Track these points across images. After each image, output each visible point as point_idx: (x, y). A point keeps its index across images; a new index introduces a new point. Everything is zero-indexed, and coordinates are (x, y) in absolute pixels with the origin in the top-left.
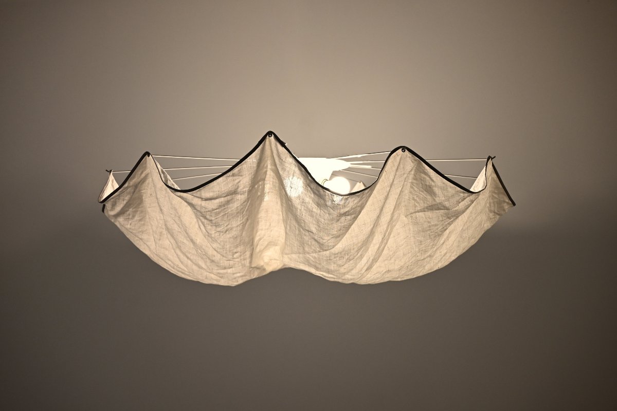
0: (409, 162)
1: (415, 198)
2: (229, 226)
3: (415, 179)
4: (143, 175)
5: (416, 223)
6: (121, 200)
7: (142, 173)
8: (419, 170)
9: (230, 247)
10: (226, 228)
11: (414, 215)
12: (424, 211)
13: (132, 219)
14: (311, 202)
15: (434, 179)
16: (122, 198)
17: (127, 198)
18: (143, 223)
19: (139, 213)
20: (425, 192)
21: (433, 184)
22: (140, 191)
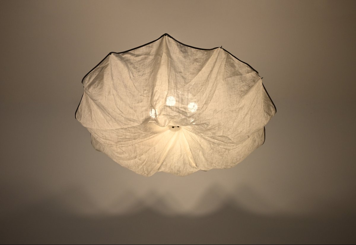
0: (223, 55)
1: (227, 71)
2: (144, 72)
3: (226, 62)
4: (107, 64)
5: (228, 84)
6: (94, 75)
7: (106, 63)
8: (228, 58)
9: (143, 85)
10: (143, 73)
11: (226, 79)
12: (231, 77)
13: (96, 87)
14: (182, 57)
15: (235, 60)
16: (95, 74)
17: (97, 74)
18: (101, 90)
19: (100, 84)
20: (231, 67)
21: (234, 62)
22: (103, 72)
